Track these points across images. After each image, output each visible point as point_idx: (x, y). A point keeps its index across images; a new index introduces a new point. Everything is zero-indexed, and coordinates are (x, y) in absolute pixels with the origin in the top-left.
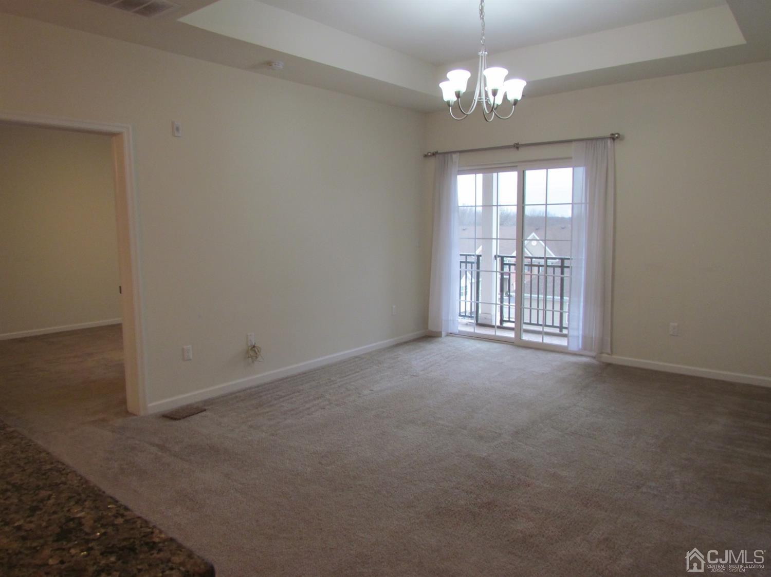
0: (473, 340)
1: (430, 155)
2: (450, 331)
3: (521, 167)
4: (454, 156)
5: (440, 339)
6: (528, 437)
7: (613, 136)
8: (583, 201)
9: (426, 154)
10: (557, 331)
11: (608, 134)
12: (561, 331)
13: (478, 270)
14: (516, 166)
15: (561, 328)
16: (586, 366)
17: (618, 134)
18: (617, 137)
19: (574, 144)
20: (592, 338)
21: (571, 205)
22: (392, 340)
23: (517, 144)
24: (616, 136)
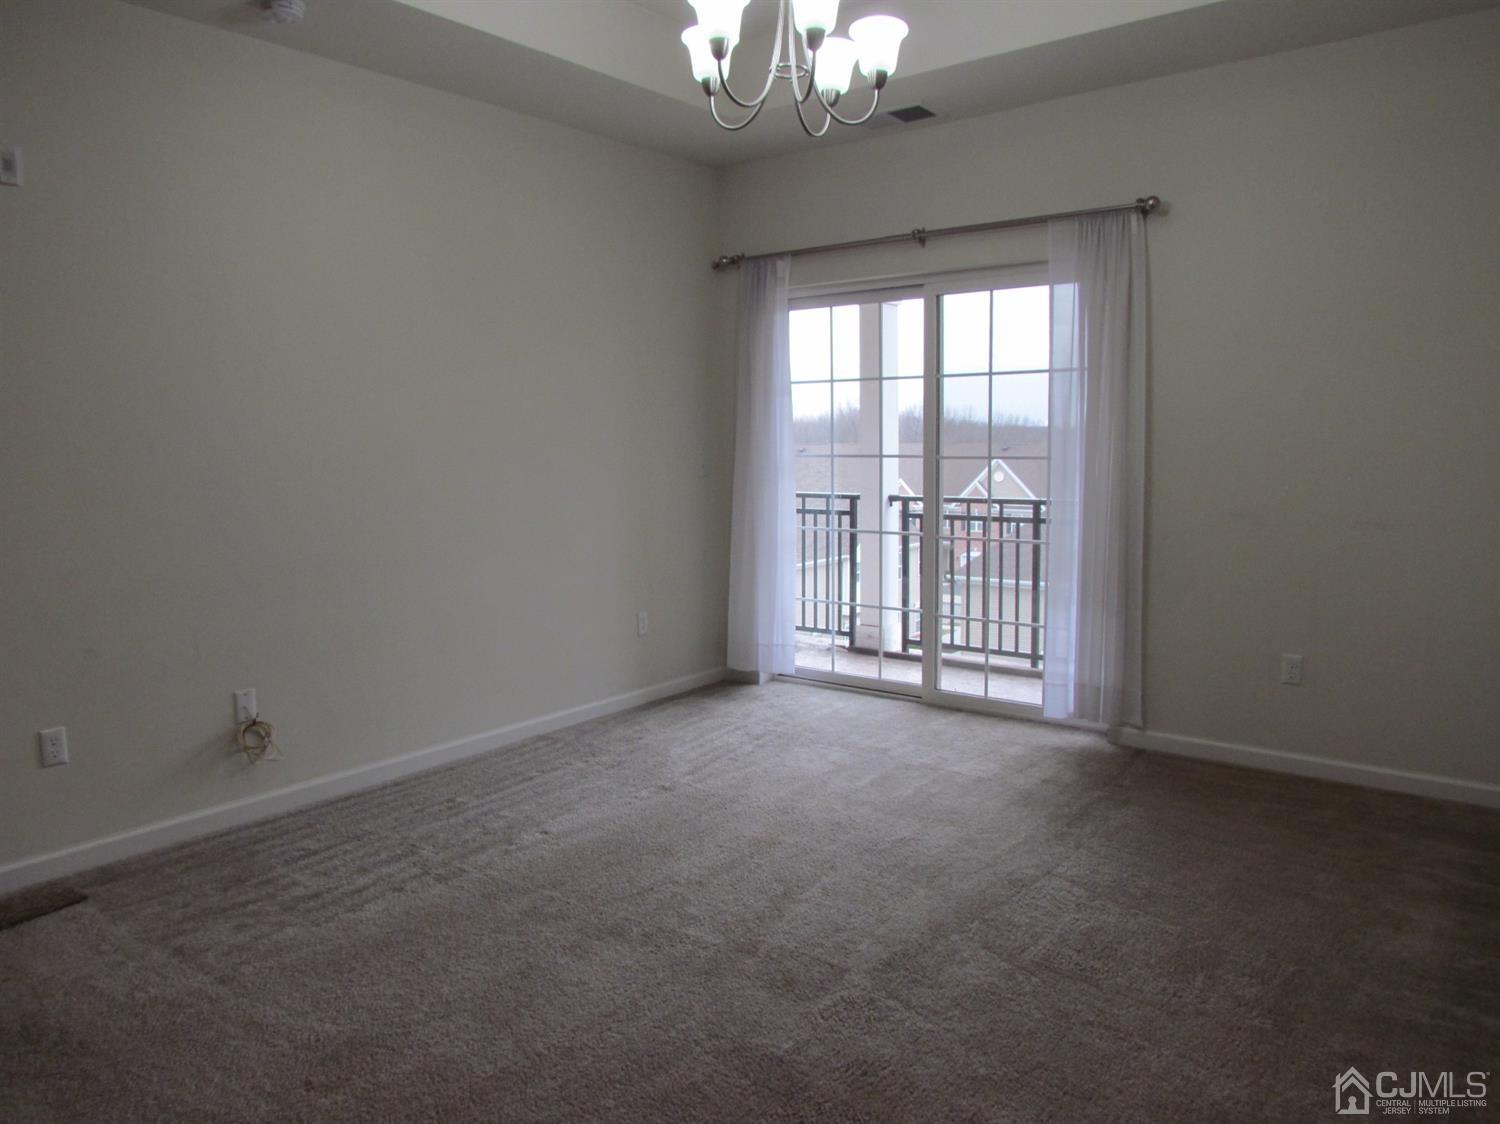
0: (828, 691)
1: (728, 264)
2: (777, 670)
3: (932, 286)
4: (780, 264)
5: (754, 689)
6: (915, 981)
7: (1142, 204)
8: (1076, 364)
9: (717, 261)
10: (1026, 664)
11: (1129, 199)
12: (1034, 664)
13: (853, 530)
14: (921, 285)
15: (1035, 657)
16: (1084, 759)
17: (1151, 198)
18: (1152, 206)
19: (1053, 229)
20: (1099, 689)
21: (1047, 375)
22: (642, 691)
23: (919, 231)
24: (1151, 202)
